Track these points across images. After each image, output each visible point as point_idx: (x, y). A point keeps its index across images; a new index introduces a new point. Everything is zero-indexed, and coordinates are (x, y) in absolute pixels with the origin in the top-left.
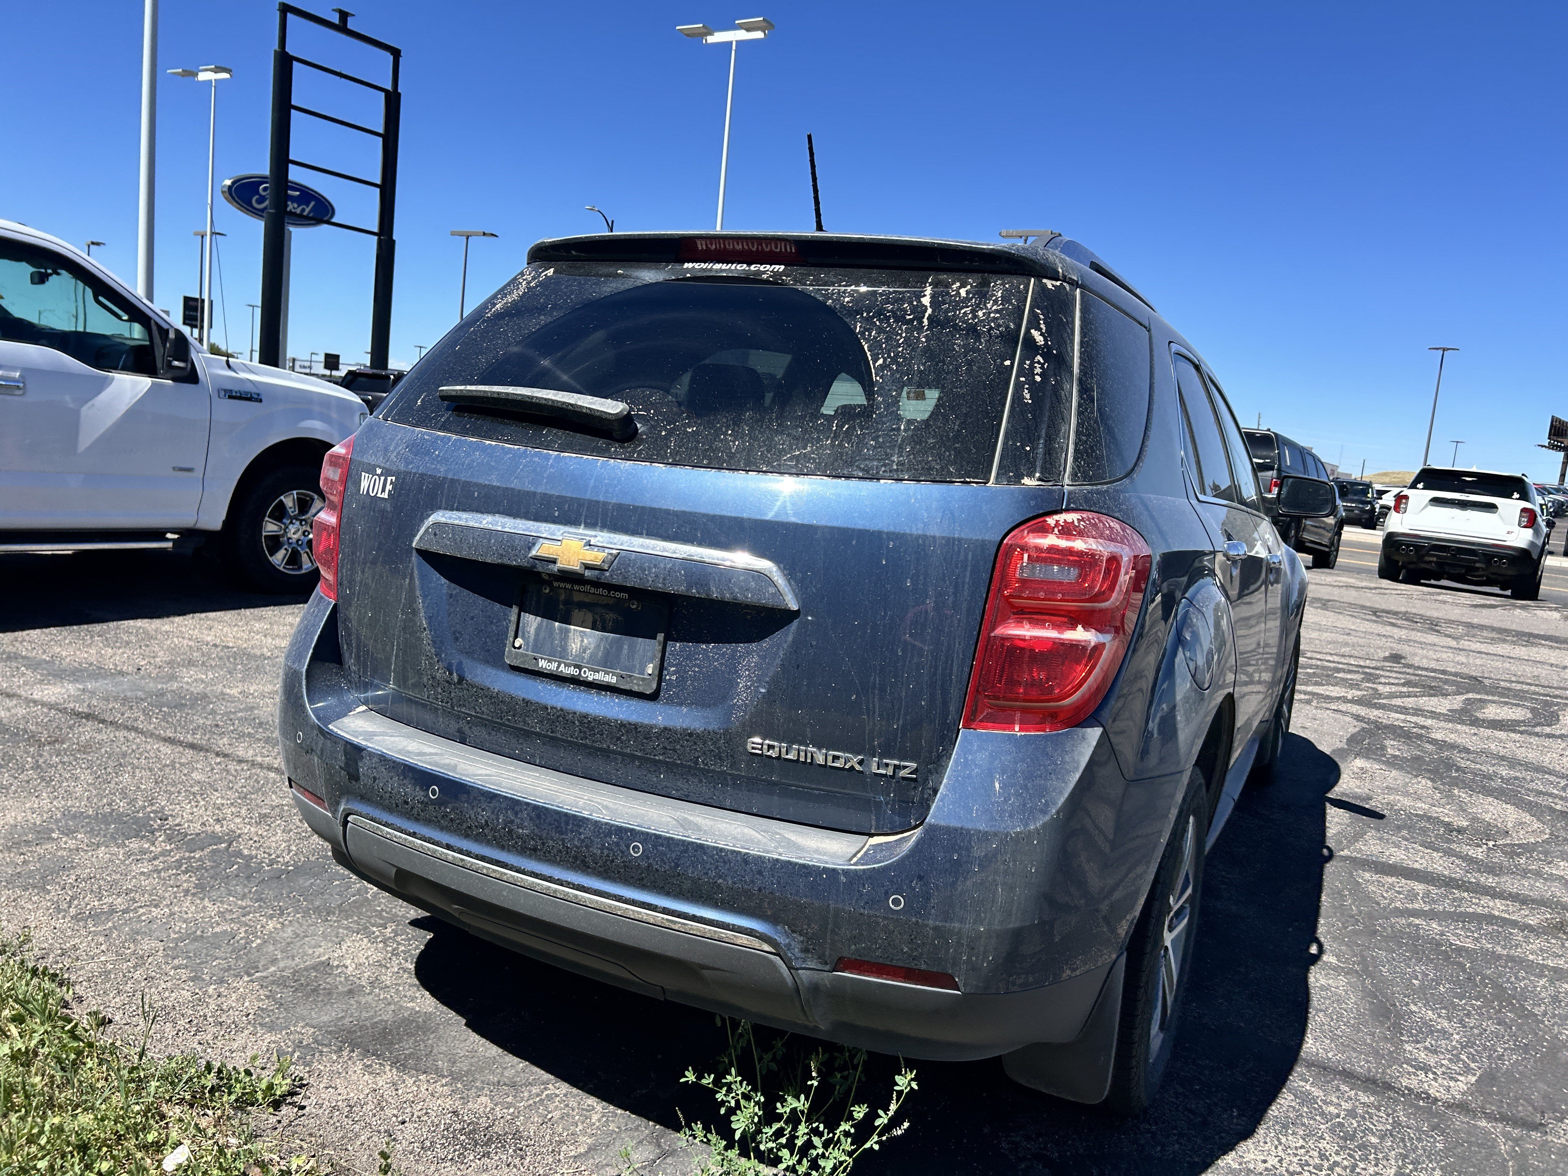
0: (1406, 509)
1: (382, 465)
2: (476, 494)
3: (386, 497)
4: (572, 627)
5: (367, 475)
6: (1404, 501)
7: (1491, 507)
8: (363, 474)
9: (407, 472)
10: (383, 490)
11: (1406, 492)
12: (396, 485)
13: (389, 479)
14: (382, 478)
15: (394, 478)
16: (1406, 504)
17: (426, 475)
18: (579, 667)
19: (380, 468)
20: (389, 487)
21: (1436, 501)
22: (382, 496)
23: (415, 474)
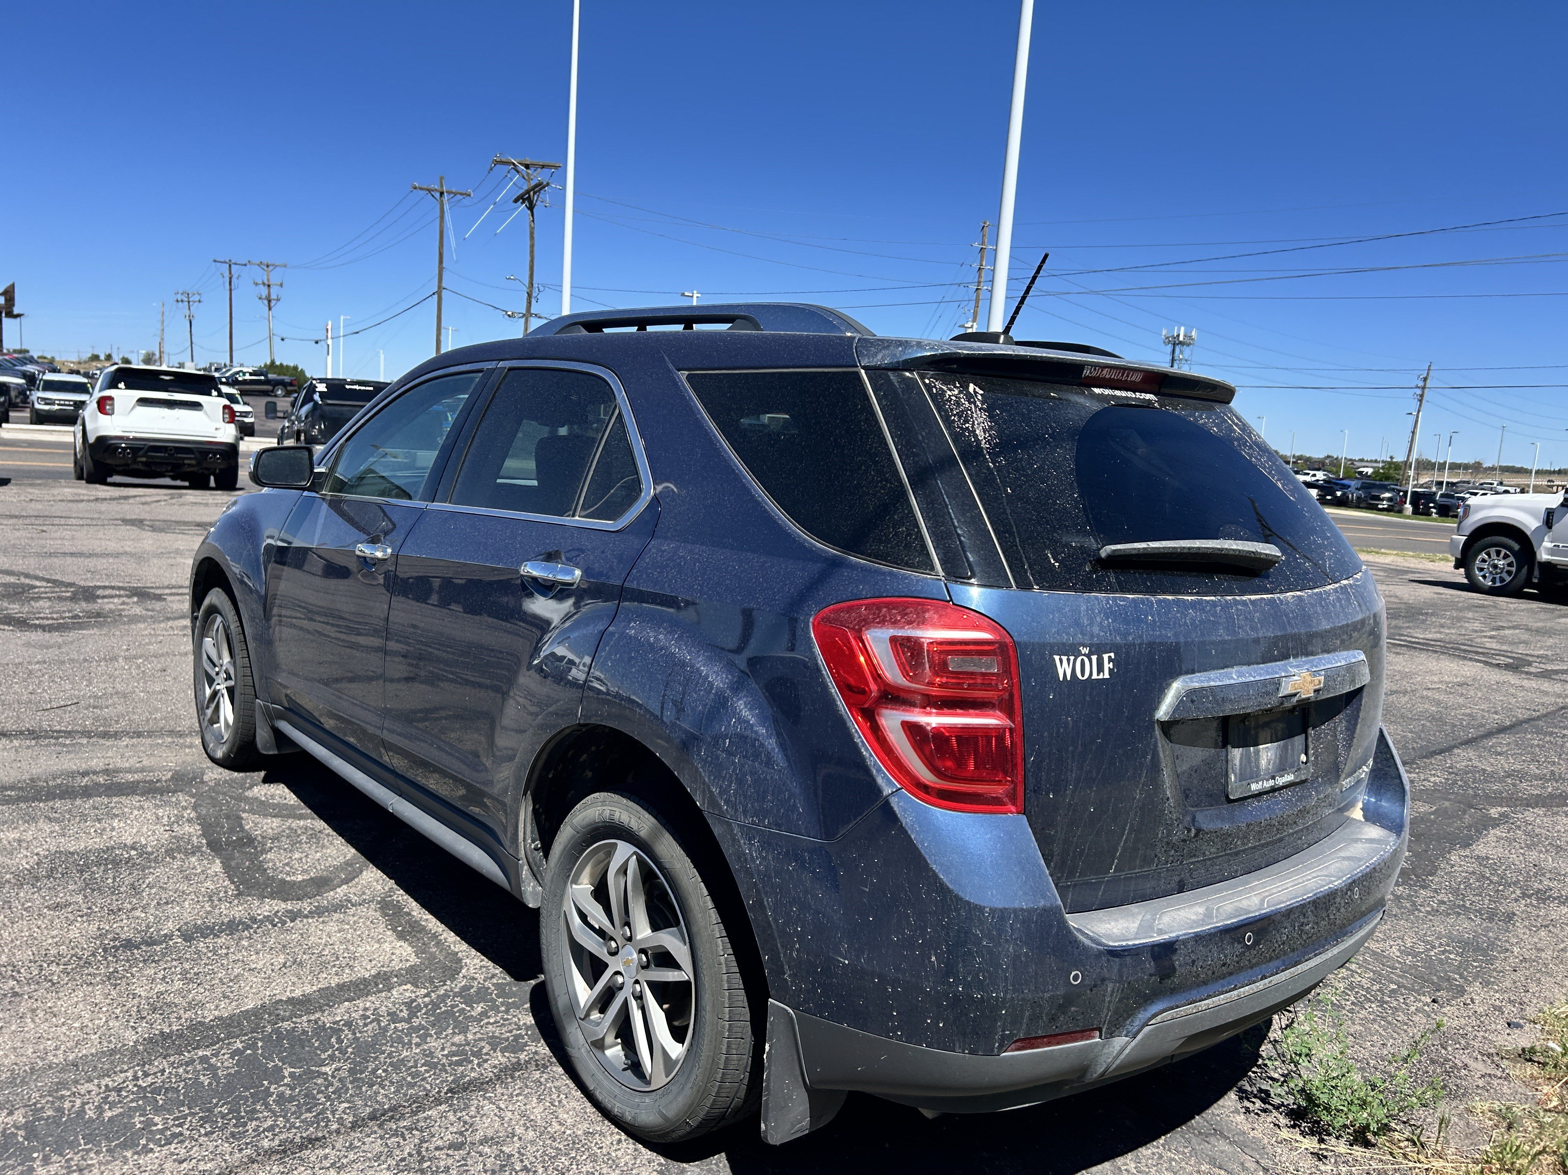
0: (113, 410)
1: (1087, 642)
2: (1213, 651)
3: (1107, 676)
4: (1261, 747)
5: (1064, 658)
6: (109, 402)
7: (196, 406)
8: (1057, 658)
9: (1130, 645)
10: (1100, 669)
11: (108, 393)
12: (1118, 661)
13: (1106, 657)
14: (1094, 658)
15: (1112, 655)
16: (113, 405)
17: (1154, 643)
18: (1273, 778)
19: (1085, 646)
20: (1107, 666)
21: (143, 402)
22: (1101, 677)
23: (1140, 645)
